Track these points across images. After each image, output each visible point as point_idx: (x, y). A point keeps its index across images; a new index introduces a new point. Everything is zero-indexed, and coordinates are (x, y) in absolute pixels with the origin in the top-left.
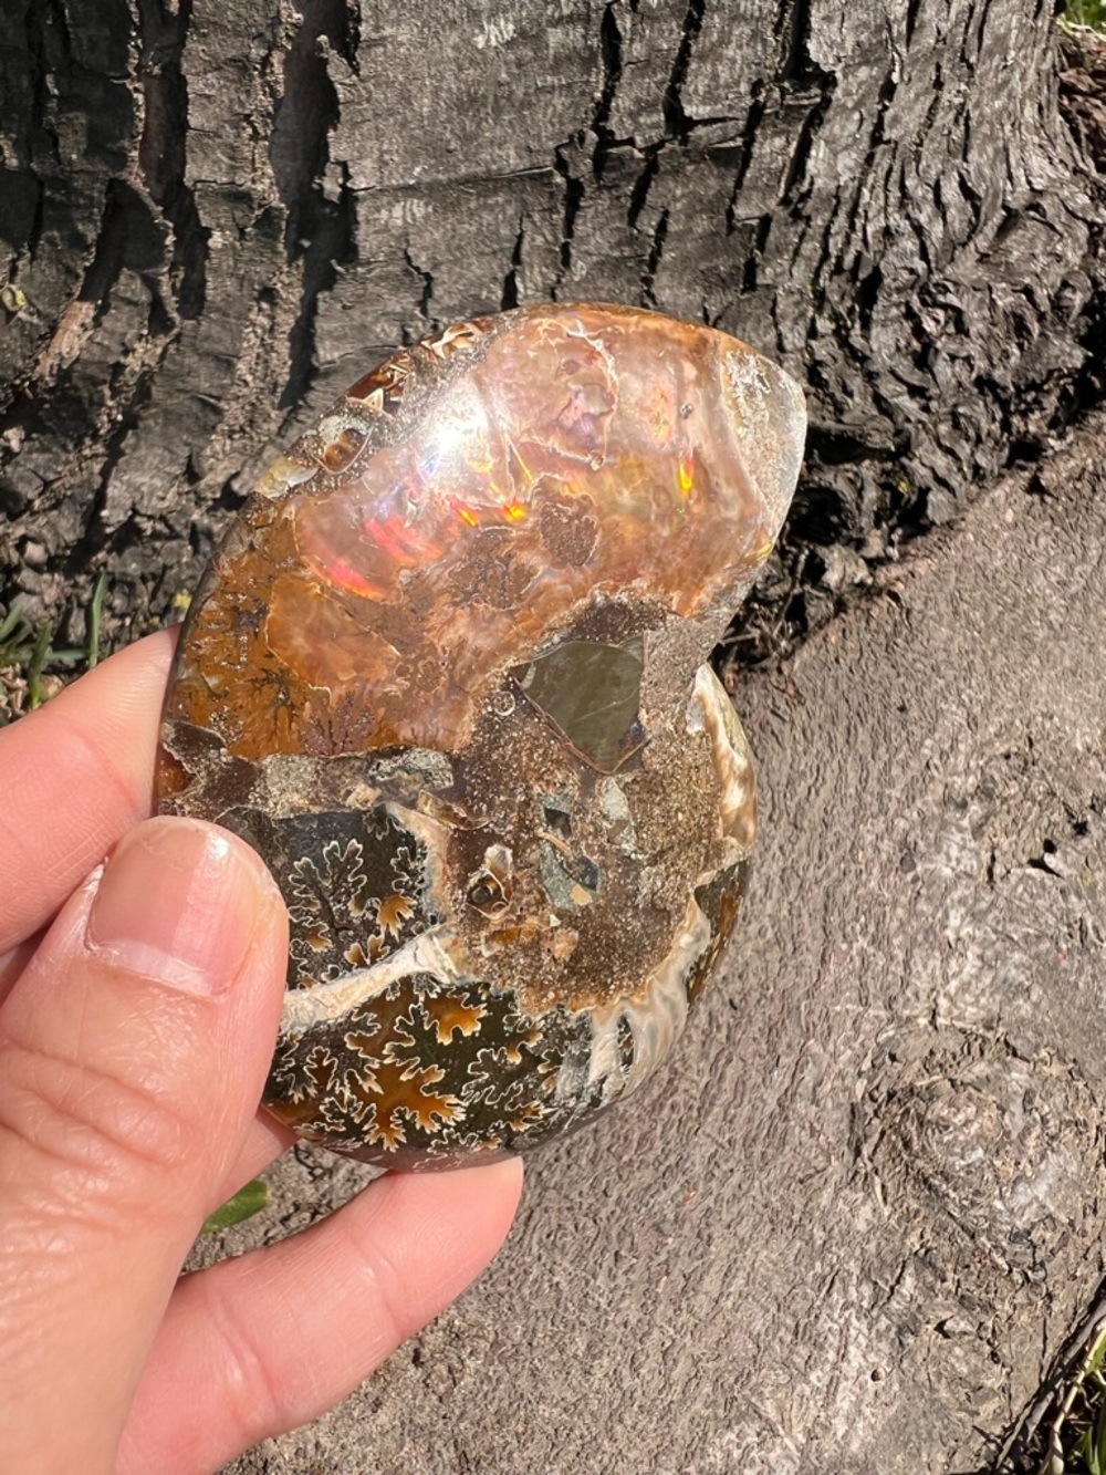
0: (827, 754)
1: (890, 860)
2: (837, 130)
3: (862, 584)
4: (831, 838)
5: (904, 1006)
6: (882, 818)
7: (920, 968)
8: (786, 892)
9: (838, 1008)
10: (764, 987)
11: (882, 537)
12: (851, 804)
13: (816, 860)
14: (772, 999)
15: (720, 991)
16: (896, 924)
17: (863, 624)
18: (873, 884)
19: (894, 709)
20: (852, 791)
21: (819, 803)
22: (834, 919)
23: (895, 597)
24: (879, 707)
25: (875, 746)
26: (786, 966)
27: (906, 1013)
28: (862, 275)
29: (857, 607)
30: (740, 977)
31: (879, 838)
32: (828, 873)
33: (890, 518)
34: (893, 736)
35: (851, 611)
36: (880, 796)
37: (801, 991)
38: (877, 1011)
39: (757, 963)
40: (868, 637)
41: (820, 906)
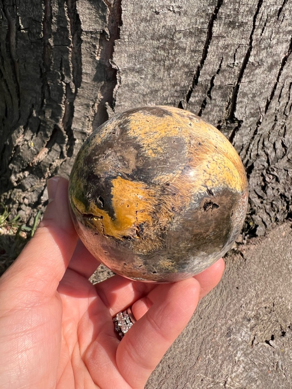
0: (214, 297)
1: (224, 332)
2: (243, 131)
3: (233, 250)
4: (209, 323)
5: (217, 378)
6: (225, 319)
7: (225, 367)
8: (193, 336)
9: (198, 375)
10: (179, 363)
11: (242, 237)
12: (216, 313)
13: (203, 328)
14: (180, 368)
15: (167, 361)
16: (221, 352)
17: (232, 261)
18: (217, 339)
19: (235, 287)
20: (218, 309)
21: (208, 311)
22: (204, 347)
23: (242, 255)
24: (231, 286)
25: (228, 297)
26: (187, 358)
27: (217, 381)
28: (249, 165)
29: (231, 256)
30: (173, 359)
31: (222, 325)
32: (205, 333)
33: (246, 231)
34: (233, 295)
35: (229, 257)
36: (226, 312)
37: (188, 368)
38: (209, 378)
39: (179, 355)
40: (232, 265)
41: (201, 342)
